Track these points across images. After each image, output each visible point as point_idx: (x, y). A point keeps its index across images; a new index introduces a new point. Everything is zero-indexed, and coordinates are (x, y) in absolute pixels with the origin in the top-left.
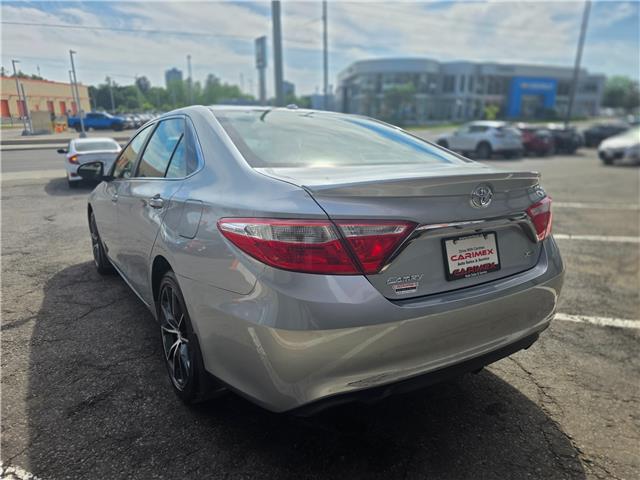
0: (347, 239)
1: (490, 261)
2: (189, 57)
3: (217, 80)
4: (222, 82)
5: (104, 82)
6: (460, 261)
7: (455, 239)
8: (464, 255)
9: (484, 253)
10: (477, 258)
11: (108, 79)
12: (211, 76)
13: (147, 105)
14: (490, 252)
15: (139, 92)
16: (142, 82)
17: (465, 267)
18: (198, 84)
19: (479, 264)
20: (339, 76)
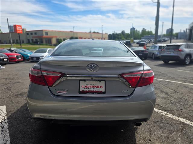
0: (43, 75)
1: (101, 90)
2: (133, 24)
3: (145, 30)
4: (147, 30)
5: (113, 33)
6: (85, 88)
7: (85, 80)
8: (88, 86)
9: (98, 87)
10: (94, 88)
11: (114, 32)
12: (143, 29)
13: (123, 38)
14: (102, 87)
15: (122, 35)
16: (123, 32)
17: (87, 90)
18: (139, 31)
19: (95, 90)
20: (189, 25)
